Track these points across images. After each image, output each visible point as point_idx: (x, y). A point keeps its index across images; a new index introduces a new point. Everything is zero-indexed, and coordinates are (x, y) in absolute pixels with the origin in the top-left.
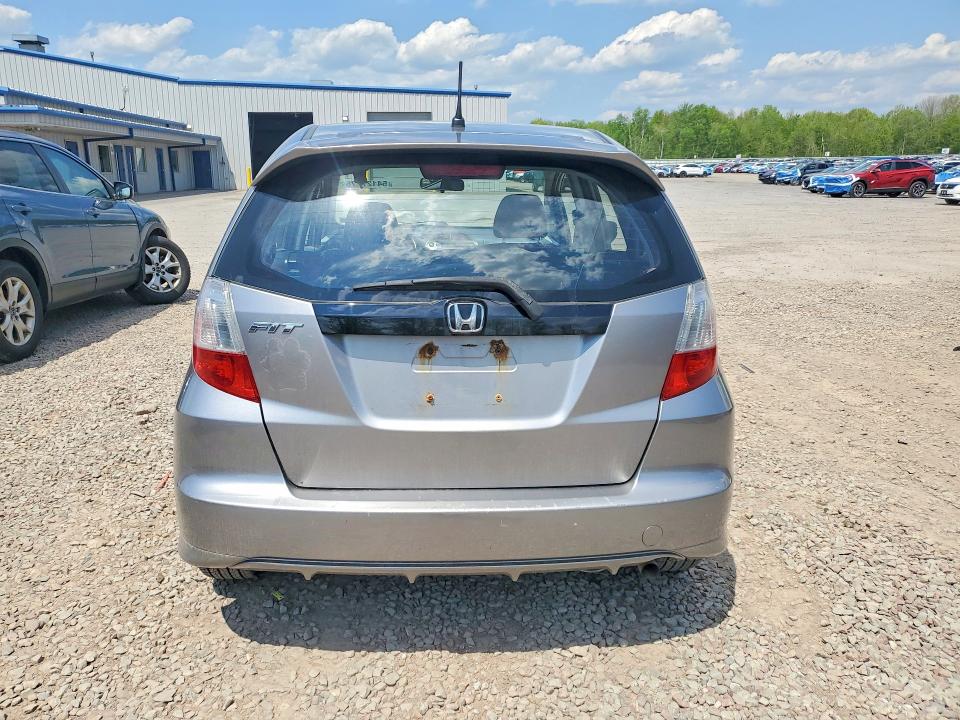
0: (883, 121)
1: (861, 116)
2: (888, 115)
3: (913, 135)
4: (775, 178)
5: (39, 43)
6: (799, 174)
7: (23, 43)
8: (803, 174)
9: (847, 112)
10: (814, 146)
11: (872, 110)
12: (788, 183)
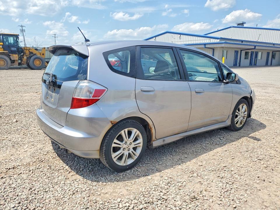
5: (243, 24)
7: (238, 24)
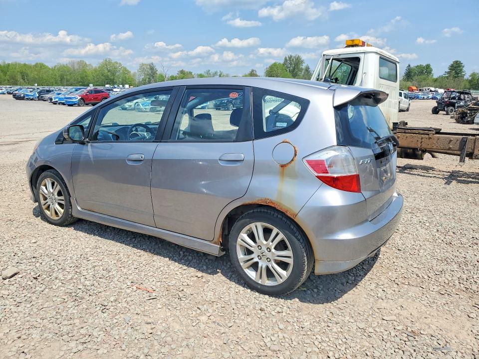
0: (53, 70)
1: (41, 67)
2: (55, 67)
3: (68, 78)
4: (24, 97)
6: (38, 95)
8: (39, 95)
9: (33, 64)
10: (21, 80)
11: (46, 64)
12: (32, 99)
